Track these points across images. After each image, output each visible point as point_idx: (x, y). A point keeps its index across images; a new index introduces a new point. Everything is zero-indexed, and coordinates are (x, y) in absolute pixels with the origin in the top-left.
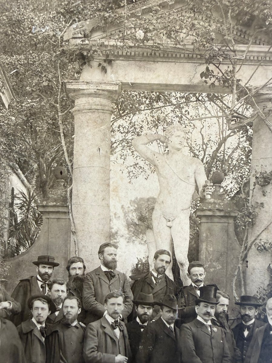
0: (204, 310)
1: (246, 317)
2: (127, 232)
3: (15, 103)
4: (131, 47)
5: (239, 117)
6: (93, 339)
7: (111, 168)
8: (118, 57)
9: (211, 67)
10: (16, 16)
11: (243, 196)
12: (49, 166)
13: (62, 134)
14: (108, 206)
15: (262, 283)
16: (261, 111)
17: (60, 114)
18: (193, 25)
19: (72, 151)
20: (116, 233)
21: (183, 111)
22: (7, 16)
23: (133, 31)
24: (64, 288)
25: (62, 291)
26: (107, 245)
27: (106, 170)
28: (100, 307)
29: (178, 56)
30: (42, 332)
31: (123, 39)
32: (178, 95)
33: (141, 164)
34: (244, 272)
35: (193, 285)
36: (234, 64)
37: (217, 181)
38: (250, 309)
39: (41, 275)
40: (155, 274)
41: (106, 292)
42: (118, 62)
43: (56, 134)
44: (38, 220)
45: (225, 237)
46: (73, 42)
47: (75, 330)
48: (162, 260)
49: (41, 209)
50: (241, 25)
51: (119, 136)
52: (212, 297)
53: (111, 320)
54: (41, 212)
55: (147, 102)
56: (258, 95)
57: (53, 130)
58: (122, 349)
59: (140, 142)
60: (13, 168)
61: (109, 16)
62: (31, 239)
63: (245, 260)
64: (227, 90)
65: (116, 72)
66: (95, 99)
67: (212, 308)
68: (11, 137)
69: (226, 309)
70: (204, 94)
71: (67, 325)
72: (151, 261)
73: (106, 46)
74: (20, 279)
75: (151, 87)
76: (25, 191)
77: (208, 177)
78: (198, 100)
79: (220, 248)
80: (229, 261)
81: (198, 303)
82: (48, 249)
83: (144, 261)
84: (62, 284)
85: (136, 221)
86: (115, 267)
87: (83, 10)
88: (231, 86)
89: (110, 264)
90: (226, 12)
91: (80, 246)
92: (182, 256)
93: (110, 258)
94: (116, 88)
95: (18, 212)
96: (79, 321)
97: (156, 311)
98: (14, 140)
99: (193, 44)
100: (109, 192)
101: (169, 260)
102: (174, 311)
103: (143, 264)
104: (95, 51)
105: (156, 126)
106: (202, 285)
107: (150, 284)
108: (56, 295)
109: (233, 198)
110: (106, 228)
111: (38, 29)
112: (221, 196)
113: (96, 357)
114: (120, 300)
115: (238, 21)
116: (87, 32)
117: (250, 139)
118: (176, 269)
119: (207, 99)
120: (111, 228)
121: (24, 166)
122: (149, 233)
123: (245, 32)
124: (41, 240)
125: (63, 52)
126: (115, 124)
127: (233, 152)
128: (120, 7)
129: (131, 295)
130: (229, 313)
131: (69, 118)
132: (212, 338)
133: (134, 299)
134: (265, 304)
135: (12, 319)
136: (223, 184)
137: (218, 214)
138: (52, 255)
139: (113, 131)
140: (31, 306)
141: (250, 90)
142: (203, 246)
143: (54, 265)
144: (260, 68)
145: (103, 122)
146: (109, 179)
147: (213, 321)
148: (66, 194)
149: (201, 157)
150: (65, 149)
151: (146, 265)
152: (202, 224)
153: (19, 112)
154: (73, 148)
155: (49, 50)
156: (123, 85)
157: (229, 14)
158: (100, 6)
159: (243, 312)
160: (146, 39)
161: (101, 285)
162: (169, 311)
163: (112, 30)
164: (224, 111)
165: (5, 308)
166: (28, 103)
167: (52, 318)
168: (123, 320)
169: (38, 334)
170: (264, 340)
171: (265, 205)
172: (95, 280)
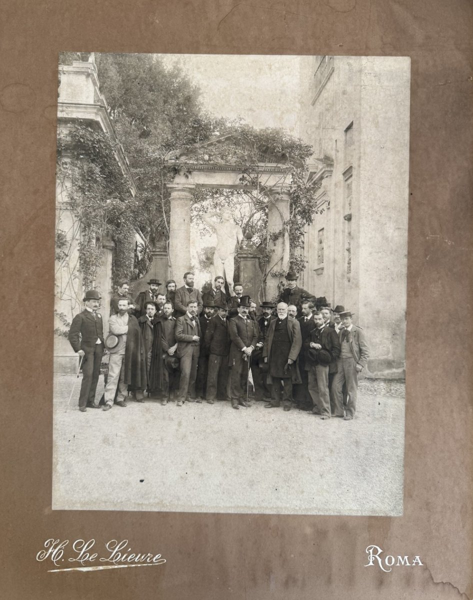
0: (243, 310)
1: (266, 314)
2: (199, 266)
3: (138, 195)
4: (201, 164)
5: (261, 203)
6: (180, 327)
7: (191, 230)
8: (194, 170)
9: (245, 175)
10: (139, 147)
11: (263, 246)
12: (157, 229)
13: (164, 212)
14: (189, 251)
15: (274, 294)
16: (273, 199)
17: (163, 201)
18: (235, 152)
19: (169, 221)
20: (194, 267)
21: (230, 199)
22: (134, 147)
23: (203, 155)
24: (164, 297)
25: (163, 299)
26: (188, 273)
27: (188, 232)
28: (184, 308)
29: (227, 169)
30: (152, 322)
31: (197, 160)
32: (227, 190)
33: (207, 228)
34: (265, 289)
35: (236, 296)
36: (258, 173)
37: (249, 237)
38: (268, 309)
39: (152, 290)
40: (215, 290)
41: (188, 300)
42: (194, 172)
43: (161, 212)
44: (150, 259)
45: (254, 269)
46: (170, 161)
47: (170, 321)
48: (219, 282)
49: (152, 253)
50: (262, 152)
51: (195, 213)
52: (247, 302)
53: (190, 316)
54: (152, 255)
55: (211, 194)
56: (271, 190)
57: (159, 209)
58: (197, 333)
59: (207, 217)
60: (137, 230)
61: (190, 148)
62: (146, 270)
63: (265, 281)
64: (254, 188)
65: (194, 178)
66: (182, 193)
67: (247, 309)
68: (136, 213)
69: (255, 309)
70: (242, 190)
71: (166, 319)
72: (213, 282)
73: (188, 164)
74: (140, 292)
75: (212, 187)
76: (143, 243)
77: (244, 235)
78: (238, 193)
79: (251, 275)
80: (256, 282)
81: (239, 306)
82: (155, 276)
83: (209, 282)
84: (163, 295)
85: (204, 260)
86: (193, 286)
87: (175, 144)
88: (257, 185)
89: (190, 284)
90: (253, 145)
91: (174, 274)
92: (230, 280)
93: (190, 281)
94: (194, 187)
95: (139, 254)
96: (172, 316)
97: (216, 311)
98: (138, 215)
99: (235, 162)
100: (189, 244)
101: (223, 282)
102: (226, 311)
103: (208, 284)
104: (182, 166)
105: (215, 207)
106: (241, 296)
107: (212, 295)
108: (160, 301)
109: (258, 247)
110: (188, 264)
111: (151, 154)
112: (251, 246)
113: (181, 337)
114: (196, 304)
115: (260, 150)
116: (178, 156)
117: (267, 214)
118: (227, 287)
119: (243, 193)
120: (190, 264)
121: (143, 229)
122: (212, 267)
123: (264, 156)
124: (152, 270)
125: (165, 167)
126: (193, 206)
127: (258, 222)
128: (195, 142)
129: (202, 302)
130: (256, 312)
131: (168, 203)
132: (247, 326)
133: (204, 304)
134: (276, 306)
135: (135, 315)
136: (252, 239)
137: (250, 256)
138: (158, 279)
139: (192, 210)
140: (146, 308)
141: (266, 188)
142: (242, 274)
143: (159, 284)
144: (272, 176)
145: (186, 205)
146: (190, 237)
147: (247, 316)
148: (166, 245)
149: (240, 225)
150: (165, 219)
151: (210, 285)
152: (241, 262)
153: (141, 199)
154: (170, 219)
155: (157, 166)
156: (198, 185)
157: (255, 146)
158: (185, 142)
159: (264, 311)
160: (210, 160)
161: (185, 296)
162: (223, 311)
163: (191, 155)
164: (252, 199)
165: (132, 308)
166: (145, 194)
167: (157, 314)
168: (197, 316)
169: (149, 323)
170: (276, 327)
171: (276, 251)
172: (182, 293)
